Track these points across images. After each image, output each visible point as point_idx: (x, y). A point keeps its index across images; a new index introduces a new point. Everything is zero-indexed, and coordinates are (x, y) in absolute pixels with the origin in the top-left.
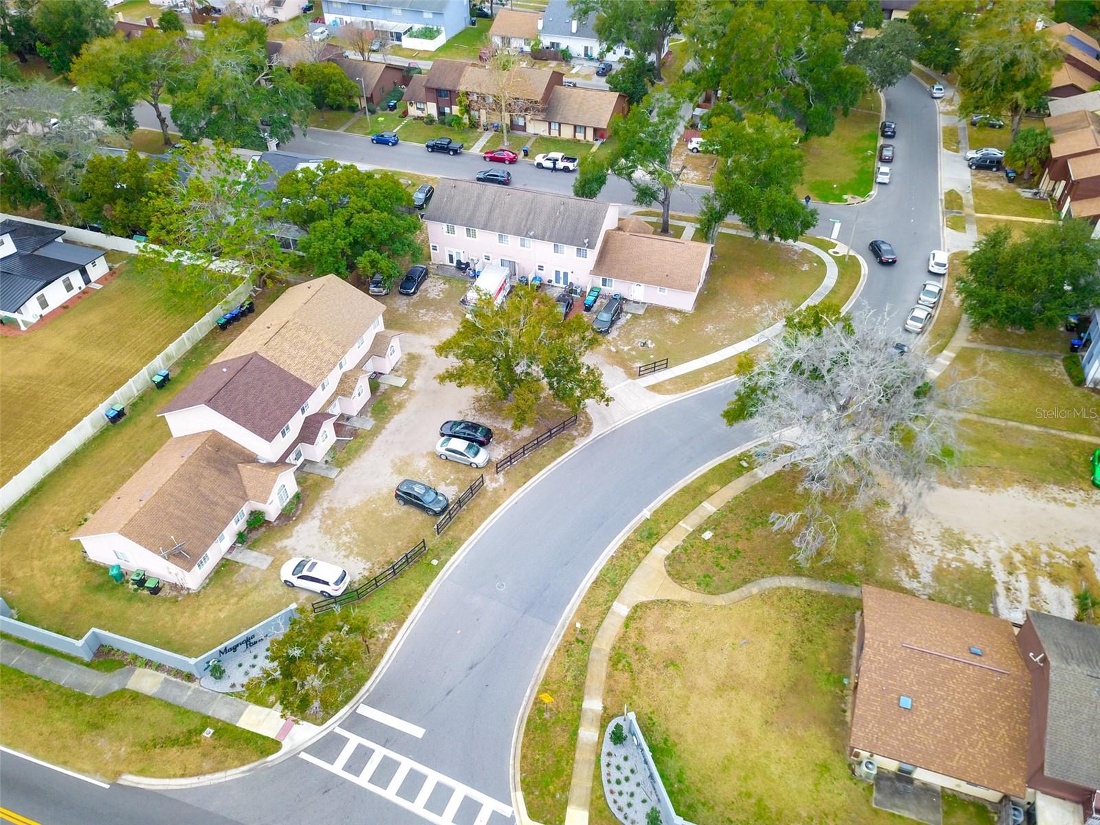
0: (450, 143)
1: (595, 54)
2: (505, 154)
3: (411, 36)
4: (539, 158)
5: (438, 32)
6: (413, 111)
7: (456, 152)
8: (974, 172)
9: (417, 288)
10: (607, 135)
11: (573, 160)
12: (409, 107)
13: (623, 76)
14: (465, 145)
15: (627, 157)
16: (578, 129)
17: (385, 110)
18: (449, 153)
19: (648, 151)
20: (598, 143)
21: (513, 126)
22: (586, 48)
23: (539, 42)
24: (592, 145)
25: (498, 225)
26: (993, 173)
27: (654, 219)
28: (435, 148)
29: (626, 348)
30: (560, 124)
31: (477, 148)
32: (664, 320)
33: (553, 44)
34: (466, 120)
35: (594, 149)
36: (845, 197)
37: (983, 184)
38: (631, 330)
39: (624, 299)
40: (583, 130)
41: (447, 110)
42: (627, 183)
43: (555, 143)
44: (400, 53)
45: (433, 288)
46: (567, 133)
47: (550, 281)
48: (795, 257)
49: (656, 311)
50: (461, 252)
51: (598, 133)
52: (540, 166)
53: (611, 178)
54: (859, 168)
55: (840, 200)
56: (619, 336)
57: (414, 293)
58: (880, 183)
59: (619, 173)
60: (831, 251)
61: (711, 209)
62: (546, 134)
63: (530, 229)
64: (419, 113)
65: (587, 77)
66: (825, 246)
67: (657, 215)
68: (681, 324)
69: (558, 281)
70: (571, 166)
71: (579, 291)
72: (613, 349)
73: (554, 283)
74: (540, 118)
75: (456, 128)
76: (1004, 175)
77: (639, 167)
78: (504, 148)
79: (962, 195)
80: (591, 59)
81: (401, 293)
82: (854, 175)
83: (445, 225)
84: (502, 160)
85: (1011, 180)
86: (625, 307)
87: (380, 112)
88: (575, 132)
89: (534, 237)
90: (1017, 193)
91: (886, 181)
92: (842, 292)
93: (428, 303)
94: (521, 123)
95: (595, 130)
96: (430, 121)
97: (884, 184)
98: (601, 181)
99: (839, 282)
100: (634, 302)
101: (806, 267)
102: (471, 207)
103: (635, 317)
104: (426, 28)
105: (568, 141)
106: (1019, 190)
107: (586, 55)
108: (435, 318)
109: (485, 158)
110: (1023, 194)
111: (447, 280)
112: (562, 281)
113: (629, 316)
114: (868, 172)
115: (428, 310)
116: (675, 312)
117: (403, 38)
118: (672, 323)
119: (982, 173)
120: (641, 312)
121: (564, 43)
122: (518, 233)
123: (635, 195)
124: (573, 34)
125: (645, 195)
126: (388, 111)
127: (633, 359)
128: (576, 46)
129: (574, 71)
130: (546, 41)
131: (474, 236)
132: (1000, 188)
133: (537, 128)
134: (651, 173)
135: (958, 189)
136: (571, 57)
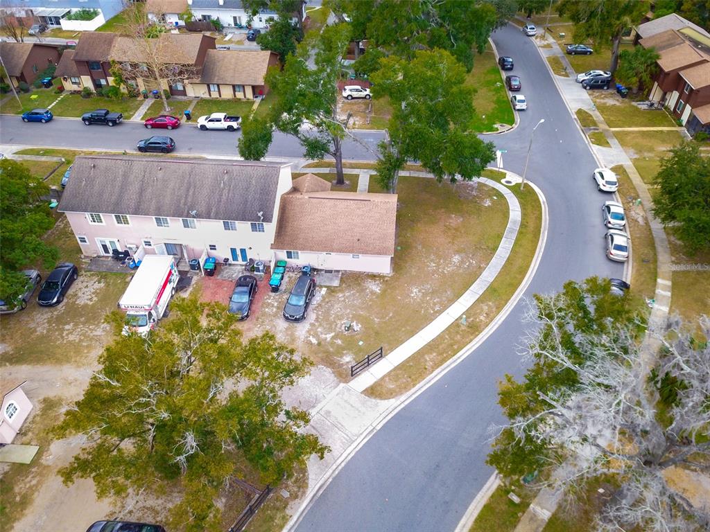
0: (107, 113)
1: (244, 23)
2: (166, 120)
3: (70, 19)
4: (202, 121)
5: (96, 14)
6: (69, 86)
7: (115, 123)
8: (590, 92)
9: (63, 294)
10: (266, 91)
11: (236, 119)
12: (64, 82)
13: (272, 36)
14: (126, 114)
15: (289, 111)
16: (237, 89)
17: (40, 87)
18: (107, 124)
19: (312, 102)
20: (258, 100)
21: (172, 92)
22: (235, 18)
23: (191, 15)
24: (253, 103)
25: (153, 205)
26: (605, 92)
27: (326, 170)
28: (93, 121)
29: (329, 336)
30: (218, 86)
31: (138, 117)
32: (363, 290)
33: (204, 17)
34: (123, 89)
35: (255, 106)
36: (495, 126)
37: (602, 101)
38: (329, 310)
39: (314, 270)
40: (242, 89)
41: (103, 82)
42: (294, 138)
43: (217, 104)
44: (59, 35)
45: (85, 290)
46: (227, 93)
47: (226, 260)
48: (474, 193)
49: (352, 279)
50: (115, 240)
51: (257, 90)
52: (203, 128)
53: (278, 136)
54: (495, 99)
55: (491, 129)
56: (317, 320)
57: (58, 302)
58: (518, 110)
59: (284, 128)
60: (503, 181)
61: (389, 158)
62: (207, 96)
63: (191, 208)
64: (75, 87)
65: (240, 42)
66: (498, 177)
67: (328, 165)
68: (384, 292)
69: (235, 258)
70: (235, 125)
71: (261, 268)
72: (314, 341)
73: (231, 261)
74: (197, 81)
75: (114, 98)
76: (615, 91)
77: (305, 120)
78: (166, 114)
79: (591, 113)
80: (241, 27)
81: (41, 305)
82: (494, 106)
83: (88, 215)
84: (164, 126)
85: (623, 96)
86: (318, 280)
87: (35, 90)
88: (234, 91)
89: (198, 216)
90: (634, 106)
91: (524, 107)
92: (531, 225)
93: (76, 313)
94: (180, 88)
95: (254, 88)
96: (87, 94)
97: (523, 110)
98: (267, 139)
99: (524, 215)
100: (327, 271)
101: (488, 203)
102: (117, 190)
103: (331, 290)
104: (84, 11)
105: (229, 101)
106: (634, 104)
107: (236, 24)
108: (84, 335)
109: (146, 125)
110: (639, 107)
111: (103, 276)
112: (240, 258)
113: (324, 291)
114: (504, 102)
115: (76, 325)
116: (373, 277)
117: (62, 21)
118: (373, 293)
119: (597, 93)
120: (336, 283)
121: (214, 15)
122: (177, 213)
123: (304, 150)
124: (221, 7)
125: (314, 149)
126: (44, 89)
127: (340, 351)
128: (226, 18)
129: (227, 38)
130: (198, 15)
131: (126, 222)
132: (618, 104)
133: (196, 91)
134: (318, 125)
135: (585, 108)
136: (223, 27)
